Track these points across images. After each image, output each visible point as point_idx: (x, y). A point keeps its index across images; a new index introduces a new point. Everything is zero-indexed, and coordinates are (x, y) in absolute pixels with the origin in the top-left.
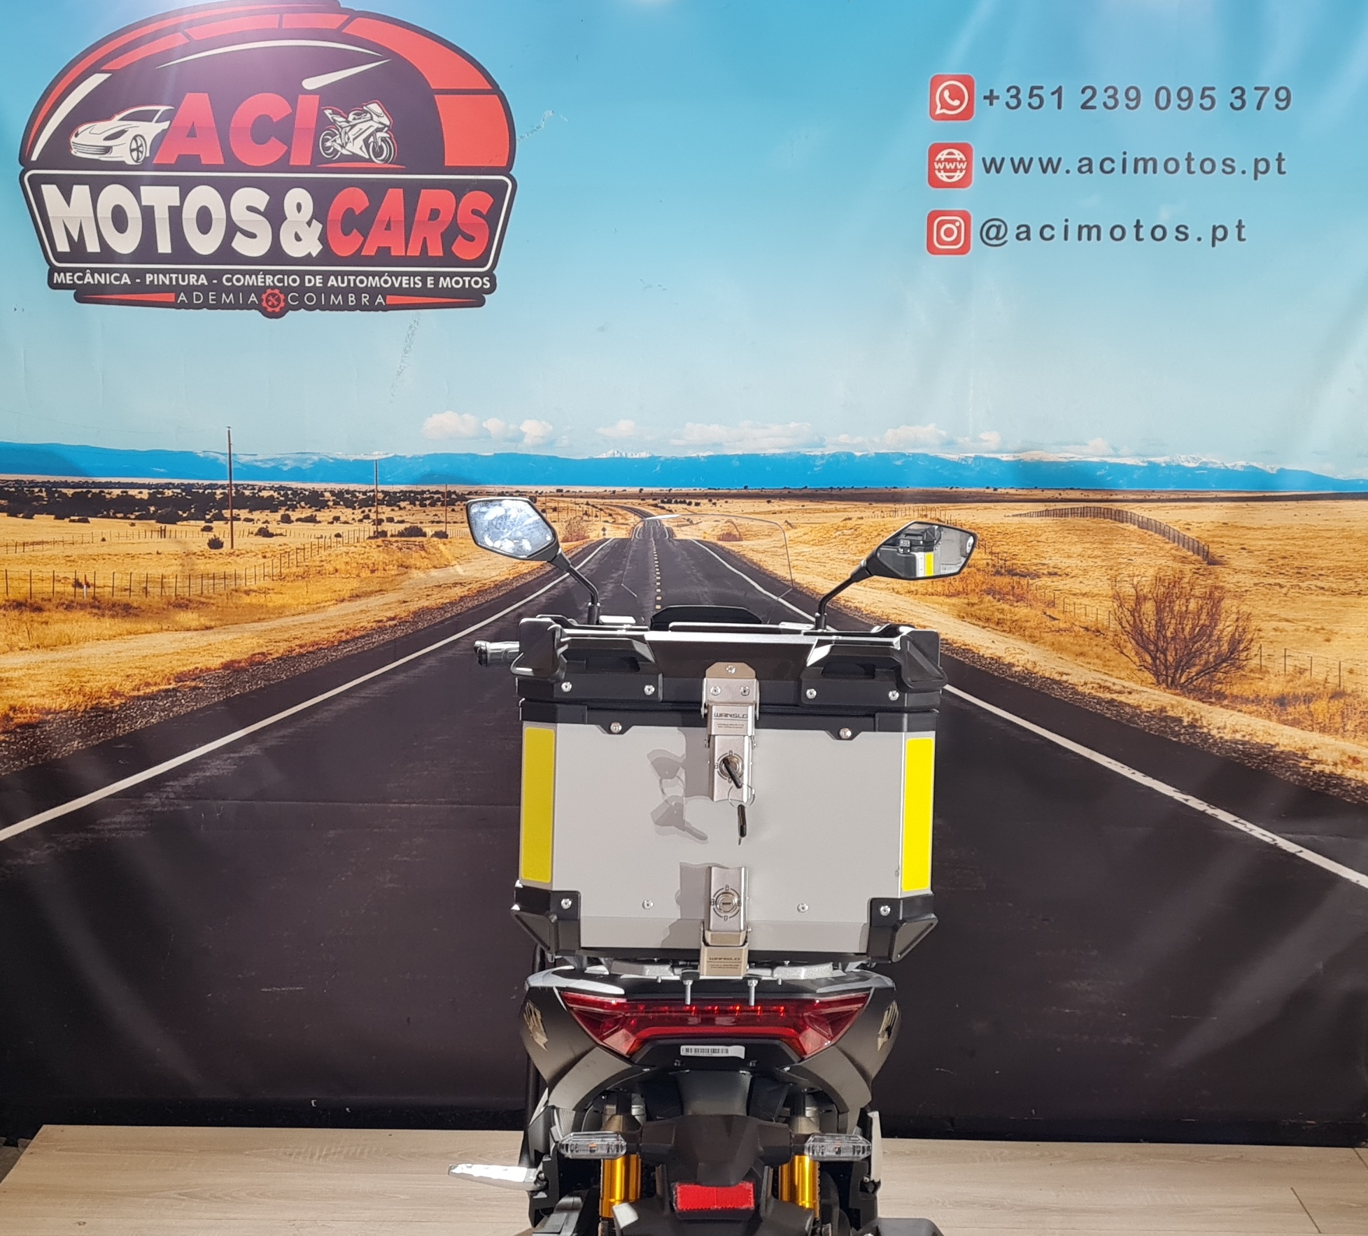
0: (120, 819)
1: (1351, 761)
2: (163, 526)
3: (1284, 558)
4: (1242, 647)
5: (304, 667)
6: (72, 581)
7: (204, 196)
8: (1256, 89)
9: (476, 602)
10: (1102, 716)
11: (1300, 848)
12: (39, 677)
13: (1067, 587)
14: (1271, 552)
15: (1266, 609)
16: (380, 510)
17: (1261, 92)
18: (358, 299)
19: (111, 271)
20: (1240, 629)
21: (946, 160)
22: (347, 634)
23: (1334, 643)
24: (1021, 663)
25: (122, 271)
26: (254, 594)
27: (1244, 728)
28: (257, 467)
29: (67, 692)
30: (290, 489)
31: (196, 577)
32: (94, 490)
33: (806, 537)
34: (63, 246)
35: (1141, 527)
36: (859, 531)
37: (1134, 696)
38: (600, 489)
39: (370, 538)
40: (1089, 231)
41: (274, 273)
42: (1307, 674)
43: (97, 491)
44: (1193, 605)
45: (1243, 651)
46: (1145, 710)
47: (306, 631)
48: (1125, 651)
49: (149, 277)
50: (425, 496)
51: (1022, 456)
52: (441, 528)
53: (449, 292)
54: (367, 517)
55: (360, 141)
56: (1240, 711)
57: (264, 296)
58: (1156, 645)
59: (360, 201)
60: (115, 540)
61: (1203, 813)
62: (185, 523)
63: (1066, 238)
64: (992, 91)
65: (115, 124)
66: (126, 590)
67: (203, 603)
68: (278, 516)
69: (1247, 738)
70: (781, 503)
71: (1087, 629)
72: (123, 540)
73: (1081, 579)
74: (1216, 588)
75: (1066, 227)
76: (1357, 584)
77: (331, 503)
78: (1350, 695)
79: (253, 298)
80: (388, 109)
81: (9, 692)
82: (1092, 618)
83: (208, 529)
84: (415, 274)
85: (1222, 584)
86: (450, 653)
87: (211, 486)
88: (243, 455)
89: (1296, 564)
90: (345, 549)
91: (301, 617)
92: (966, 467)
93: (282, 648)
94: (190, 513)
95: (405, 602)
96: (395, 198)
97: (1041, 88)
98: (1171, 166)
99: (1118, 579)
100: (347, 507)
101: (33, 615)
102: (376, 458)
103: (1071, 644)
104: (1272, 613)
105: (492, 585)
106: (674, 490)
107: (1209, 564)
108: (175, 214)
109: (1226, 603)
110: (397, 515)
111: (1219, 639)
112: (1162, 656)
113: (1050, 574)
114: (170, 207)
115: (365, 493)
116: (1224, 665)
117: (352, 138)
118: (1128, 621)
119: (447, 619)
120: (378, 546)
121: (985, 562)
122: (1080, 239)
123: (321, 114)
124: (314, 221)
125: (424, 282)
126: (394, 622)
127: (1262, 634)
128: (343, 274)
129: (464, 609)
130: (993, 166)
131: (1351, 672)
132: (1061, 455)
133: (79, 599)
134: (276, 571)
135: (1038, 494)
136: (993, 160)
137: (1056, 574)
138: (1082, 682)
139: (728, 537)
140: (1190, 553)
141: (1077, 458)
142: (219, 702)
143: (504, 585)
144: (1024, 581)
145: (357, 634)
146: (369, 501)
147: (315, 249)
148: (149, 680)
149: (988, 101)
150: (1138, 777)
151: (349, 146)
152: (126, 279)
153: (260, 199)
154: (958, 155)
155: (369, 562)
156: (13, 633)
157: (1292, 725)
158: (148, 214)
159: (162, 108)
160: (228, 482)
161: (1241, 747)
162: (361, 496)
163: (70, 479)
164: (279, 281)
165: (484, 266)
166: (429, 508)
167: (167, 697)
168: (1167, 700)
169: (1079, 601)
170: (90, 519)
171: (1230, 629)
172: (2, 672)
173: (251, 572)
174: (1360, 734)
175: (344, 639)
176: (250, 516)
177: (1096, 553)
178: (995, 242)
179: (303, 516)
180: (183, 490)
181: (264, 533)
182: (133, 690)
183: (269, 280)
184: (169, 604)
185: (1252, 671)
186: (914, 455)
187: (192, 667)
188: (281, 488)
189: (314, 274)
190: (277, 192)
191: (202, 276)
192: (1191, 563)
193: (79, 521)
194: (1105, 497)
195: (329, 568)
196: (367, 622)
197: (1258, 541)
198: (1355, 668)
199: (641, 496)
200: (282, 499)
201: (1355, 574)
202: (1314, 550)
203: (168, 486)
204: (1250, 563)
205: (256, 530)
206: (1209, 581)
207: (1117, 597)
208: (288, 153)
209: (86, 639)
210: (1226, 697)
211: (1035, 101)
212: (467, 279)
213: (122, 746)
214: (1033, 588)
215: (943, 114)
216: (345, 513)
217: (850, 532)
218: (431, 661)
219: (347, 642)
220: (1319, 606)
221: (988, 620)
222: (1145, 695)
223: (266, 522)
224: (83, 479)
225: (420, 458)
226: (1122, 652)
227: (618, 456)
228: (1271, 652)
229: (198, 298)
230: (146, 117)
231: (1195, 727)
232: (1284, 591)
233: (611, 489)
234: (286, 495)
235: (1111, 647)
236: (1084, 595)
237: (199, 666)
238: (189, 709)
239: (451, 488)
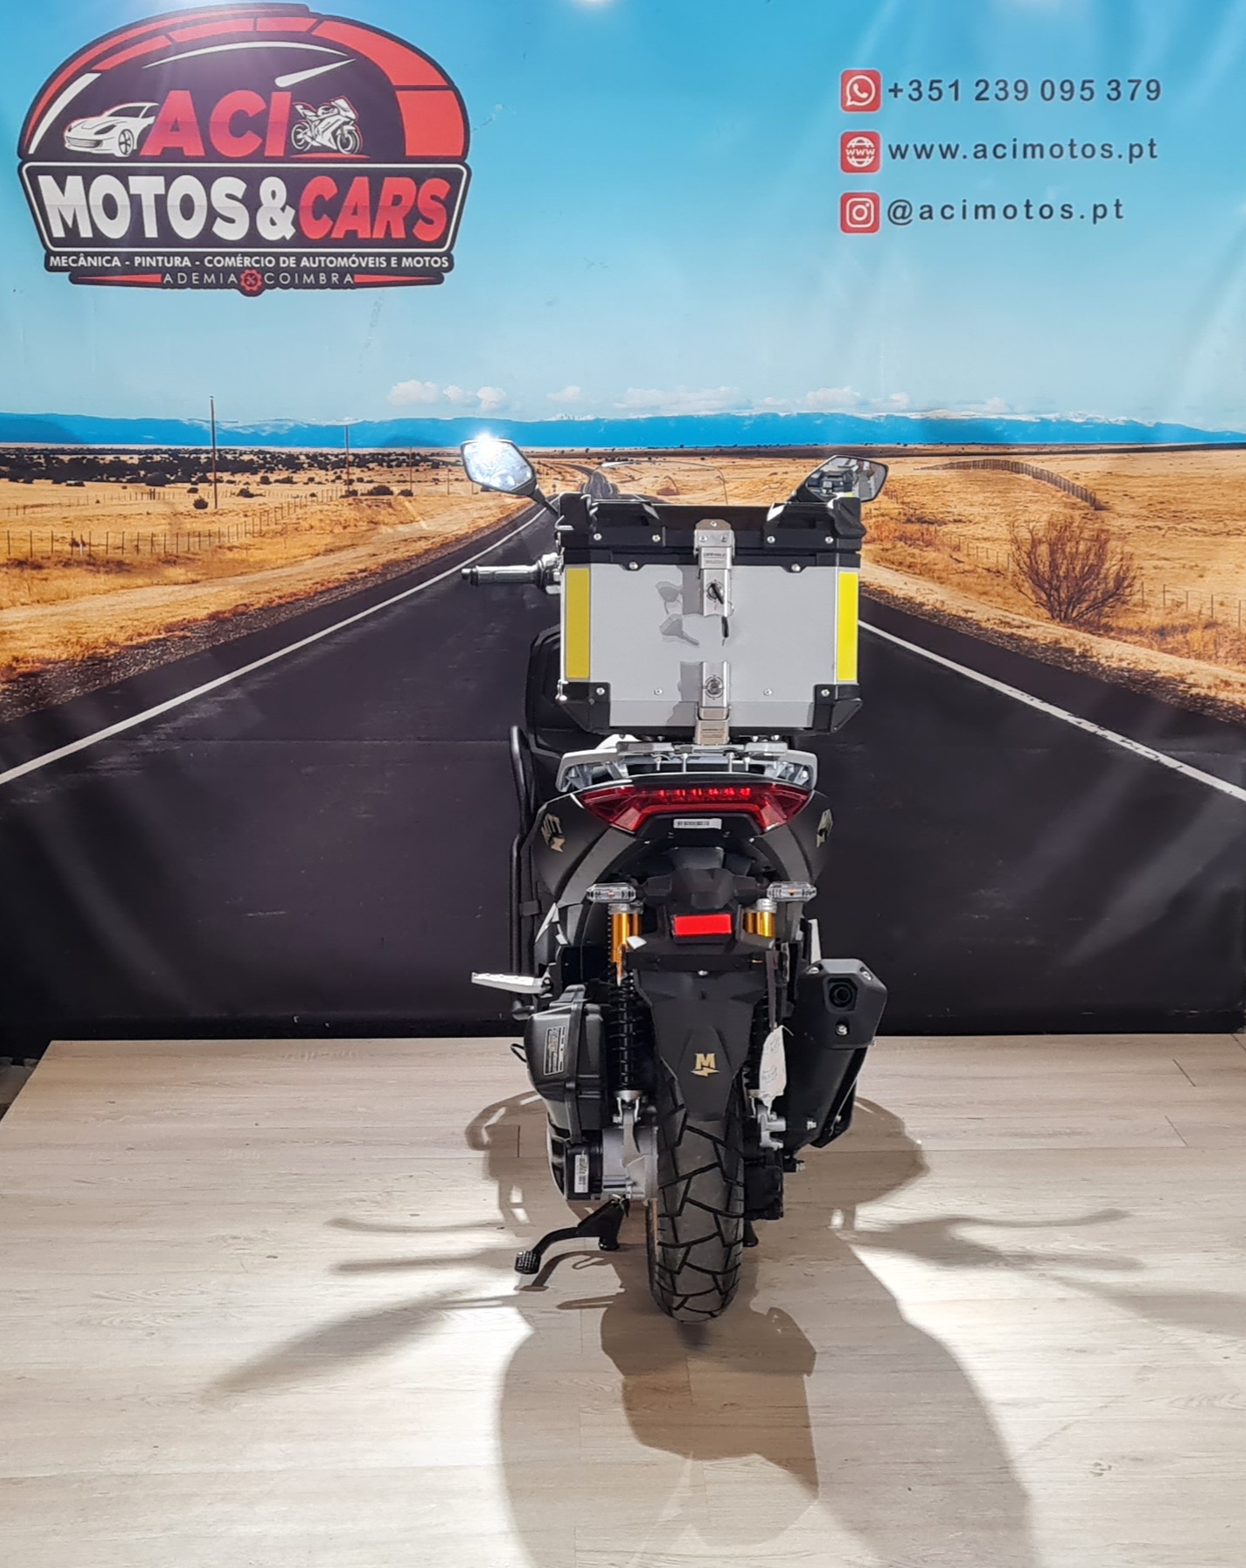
0: (117, 759)
1: (1223, 685)
2: (152, 488)
3: (1162, 503)
4: (1126, 584)
5: (283, 617)
6: (69, 540)
7: (187, 185)
8: (1130, 81)
9: (439, 555)
10: (1003, 649)
11: (1180, 764)
12: (39, 630)
13: (971, 532)
14: (1150, 498)
15: (1147, 550)
16: (351, 471)
17: (1134, 85)
18: (329, 278)
19: (102, 255)
20: (1124, 568)
21: (856, 147)
22: (322, 585)
23: (1207, 579)
24: (931, 602)
25: (112, 255)
26: (236, 550)
27: (1129, 657)
28: (238, 433)
29: (66, 643)
30: (269, 453)
31: (183, 536)
32: (89, 457)
33: (736, 491)
34: (59, 232)
35: (1034, 477)
36: (784, 485)
37: (1032, 629)
38: (550, 450)
39: (342, 497)
40: (984, 210)
41: (251, 255)
42: (1184, 607)
43: (91, 457)
44: (1082, 547)
45: (1127, 587)
46: (1042, 642)
47: (284, 583)
48: (1023, 589)
49: (137, 260)
50: (392, 458)
51: (930, 415)
52: (407, 487)
53: (411, 271)
54: (339, 478)
55: (328, 134)
56: (1125, 641)
57: (242, 276)
58: (1050, 583)
59: (329, 188)
60: (108, 502)
61: (1094, 734)
62: (172, 485)
63: (964, 217)
64: (896, 85)
65: (105, 119)
66: (119, 548)
67: (189, 559)
68: (257, 478)
69: (1131, 666)
70: (714, 460)
71: (988, 570)
72: (115, 502)
73: (982, 525)
74: (1103, 531)
75: (964, 207)
76: (1226, 525)
77: (306, 466)
78: (1221, 625)
79: (232, 278)
80: (354, 105)
81: (11, 644)
82: (993, 560)
83: (194, 491)
84: (379, 255)
85: (1107, 527)
86: (415, 602)
87: (195, 452)
88: (225, 422)
89: (1173, 508)
90: (319, 507)
91: (280, 570)
92: (879, 425)
93: (263, 599)
94: (177, 477)
95: (374, 555)
96: (361, 186)
97: (939, 81)
98: (1056, 151)
99: (1016, 524)
100: (321, 469)
101: (34, 572)
102: (346, 424)
103: (976, 584)
104: (1153, 552)
105: (454, 539)
106: (617, 450)
107: (1096, 509)
108: (161, 201)
109: (1112, 544)
110: (366, 476)
111: (1106, 578)
112: (1056, 594)
113: (955, 521)
114: (157, 196)
115: (336, 456)
116: (1111, 600)
117: (321, 130)
118: (1025, 563)
119: (412, 571)
120: (350, 504)
121: (897, 511)
122: (976, 217)
123: (292, 108)
124: (288, 207)
125: (388, 261)
126: (364, 574)
127: (1143, 572)
128: (314, 255)
129: (429, 561)
130: (898, 152)
131: (1222, 604)
132: (963, 413)
133: (75, 557)
134: (257, 529)
135: (943, 449)
136: (898, 147)
137: (960, 521)
138: (986, 617)
139: (667, 492)
140: (1079, 500)
141: (978, 415)
142: (205, 650)
143: (467, 538)
144: (932, 528)
145: (331, 585)
146: (341, 463)
147: (289, 232)
148: (141, 631)
149: (893, 94)
150: (1036, 703)
151: (319, 139)
152: (116, 262)
153: (238, 187)
154: (867, 143)
155: (342, 519)
156: (15, 590)
157: (1171, 653)
158: (135, 201)
159: (148, 105)
160: (211, 447)
161: (1126, 674)
162: (334, 459)
163: (66, 446)
164: (258, 262)
165: (442, 247)
166: (395, 469)
167: (157, 646)
168: (1061, 633)
169: (980, 545)
170: (85, 483)
171: (1115, 568)
172: (2, 625)
173: (232, 530)
174: (1230, 659)
175: (319, 590)
176: (232, 478)
177: (997, 501)
178: (901, 221)
179: (280, 478)
180: (170, 455)
181: (245, 494)
182: (127, 640)
183: (247, 261)
184: (159, 560)
185: (1135, 605)
186: (832, 414)
187: (180, 618)
188: (261, 452)
189: (288, 255)
190: (253, 181)
191: (186, 258)
192: (1079, 509)
193: (76, 485)
194: (1003, 450)
195: (305, 525)
196: (340, 574)
197: (1140, 490)
198: (1225, 600)
199: (588, 456)
200: (261, 462)
201: (1224, 517)
202: (1188, 495)
203: (156, 452)
204: (1131, 508)
205: (237, 491)
206: (1096, 525)
207: (1015, 541)
208: (263, 145)
209: (82, 594)
210: (1112, 630)
211: (935, 94)
212: (427, 259)
213: (117, 692)
214: (940, 534)
215: (853, 106)
216: (320, 475)
217: (776, 485)
218: (399, 610)
219: (322, 593)
220: (1192, 546)
221: (901, 564)
222: (1041, 629)
223: (247, 483)
224: (78, 446)
225: (386, 422)
226: (1020, 591)
227: (565, 418)
228: (1151, 588)
229: (182, 278)
230: (134, 113)
231: (1085, 657)
232: (1163, 532)
233: (559, 449)
234: (264, 459)
235: (1011, 587)
236: (985, 539)
237: (187, 617)
238: (178, 657)
239: (415, 450)
